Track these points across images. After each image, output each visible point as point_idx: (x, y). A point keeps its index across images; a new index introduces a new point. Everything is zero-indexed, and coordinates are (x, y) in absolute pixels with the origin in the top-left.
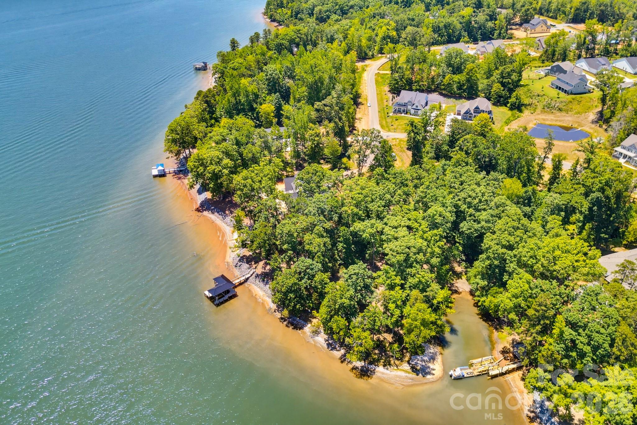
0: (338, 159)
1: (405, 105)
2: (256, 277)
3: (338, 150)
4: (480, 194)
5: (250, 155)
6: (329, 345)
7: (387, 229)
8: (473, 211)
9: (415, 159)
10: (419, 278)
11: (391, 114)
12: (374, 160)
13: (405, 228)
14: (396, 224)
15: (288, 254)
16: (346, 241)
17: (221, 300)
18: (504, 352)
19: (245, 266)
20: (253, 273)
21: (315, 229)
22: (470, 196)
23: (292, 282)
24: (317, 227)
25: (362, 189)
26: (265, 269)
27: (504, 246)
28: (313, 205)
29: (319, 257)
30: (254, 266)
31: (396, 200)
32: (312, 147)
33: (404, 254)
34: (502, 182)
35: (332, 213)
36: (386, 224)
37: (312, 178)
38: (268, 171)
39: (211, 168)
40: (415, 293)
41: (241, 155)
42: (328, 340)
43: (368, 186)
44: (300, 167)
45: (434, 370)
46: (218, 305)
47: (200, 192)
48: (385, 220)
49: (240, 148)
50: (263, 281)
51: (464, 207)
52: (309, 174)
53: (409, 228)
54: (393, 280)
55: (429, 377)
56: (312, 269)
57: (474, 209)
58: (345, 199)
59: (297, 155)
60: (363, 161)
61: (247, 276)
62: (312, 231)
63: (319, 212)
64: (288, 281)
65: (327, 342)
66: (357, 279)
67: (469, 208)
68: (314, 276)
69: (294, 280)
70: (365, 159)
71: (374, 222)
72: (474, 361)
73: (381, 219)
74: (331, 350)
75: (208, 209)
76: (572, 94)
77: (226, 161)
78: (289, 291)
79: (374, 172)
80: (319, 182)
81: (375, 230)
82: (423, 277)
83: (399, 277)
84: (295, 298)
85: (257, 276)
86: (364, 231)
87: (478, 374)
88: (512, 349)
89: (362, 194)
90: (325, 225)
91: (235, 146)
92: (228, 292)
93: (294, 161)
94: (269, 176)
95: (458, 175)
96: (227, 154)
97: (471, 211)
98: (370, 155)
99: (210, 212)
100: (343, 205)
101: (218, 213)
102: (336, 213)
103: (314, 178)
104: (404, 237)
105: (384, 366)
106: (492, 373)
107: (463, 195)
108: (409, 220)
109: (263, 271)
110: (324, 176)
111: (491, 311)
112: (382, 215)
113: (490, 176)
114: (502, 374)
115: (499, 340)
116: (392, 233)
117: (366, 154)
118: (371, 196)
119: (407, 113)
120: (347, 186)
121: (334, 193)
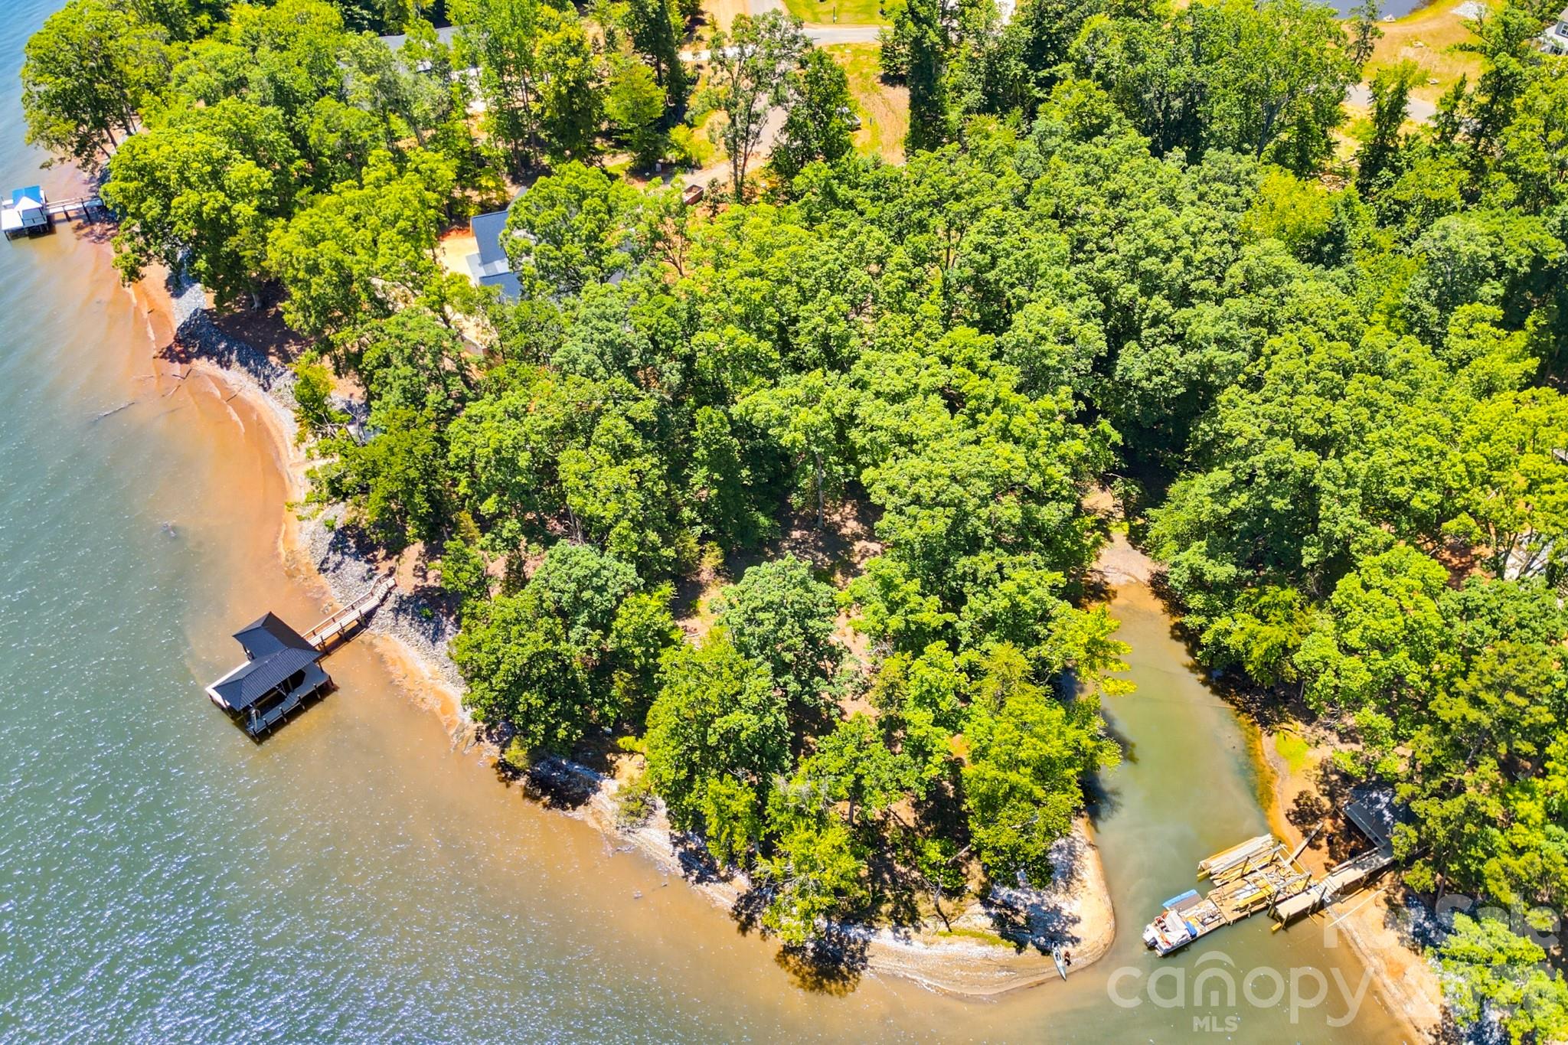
0: (658, 130)
2: (397, 611)
3: (652, 100)
4: (1186, 240)
5: (333, 140)
6: (689, 860)
7: (868, 409)
8: (1166, 303)
9: (921, 116)
10: (1010, 597)
12: (785, 129)
13: (936, 401)
14: (899, 385)
15: (505, 534)
16: (720, 459)
17: (273, 715)
18: (1304, 814)
19: (356, 568)
20: (389, 592)
21: (598, 431)
22: (1151, 251)
23: (530, 650)
24: (605, 422)
25: (762, 251)
26: (425, 577)
27: (1307, 442)
28: (585, 331)
29: (623, 539)
30: (384, 567)
31: (891, 288)
32: (559, 96)
33: (944, 506)
34: (1249, 184)
35: (659, 358)
36: (861, 384)
37: (565, 219)
38: (396, 206)
39: (187, 199)
40: (1004, 655)
41: (299, 139)
42: (681, 842)
43: (782, 239)
44: (524, 171)
45: (1075, 921)
46: (260, 737)
47: (176, 286)
48: (858, 370)
49: (291, 112)
50: (424, 624)
51: (1128, 291)
52: (554, 205)
53: (954, 401)
54: (912, 612)
56: (600, 590)
57: (1168, 298)
58: (703, 301)
59: (510, 124)
60: (746, 136)
61: (365, 608)
62: (588, 432)
63: (609, 358)
64: (513, 648)
65: (680, 849)
66: (781, 623)
67: (1147, 292)
68: (611, 614)
69: (535, 641)
70: (753, 127)
71: (820, 383)
72: (1216, 864)
73: (842, 365)
74: (699, 880)
75: (207, 351)
77: (241, 170)
78: (521, 682)
79: (797, 179)
80: (592, 237)
81: (826, 415)
82: (1023, 591)
83: (935, 600)
84: (548, 704)
85: (402, 605)
86: (783, 421)
87: (1238, 915)
88: (1326, 803)
89: (761, 274)
90: (637, 410)
91: (271, 110)
92: (298, 679)
93: (502, 147)
94: (401, 224)
95: (1096, 171)
96: (247, 143)
97: (1159, 303)
98: (770, 112)
99: (215, 359)
100: (693, 322)
101: (243, 364)
102: (673, 358)
103: (577, 219)
104: (938, 436)
106: (1286, 910)
107: (1124, 245)
108: (947, 361)
109: (419, 582)
110: (610, 211)
111: (1250, 667)
112: (845, 352)
113: (1206, 165)
114: (1319, 907)
115: (1283, 765)
116: (891, 422)
117: (757, 107)
118: (795, 278)
120: (705, 247)
121: (657, 274)
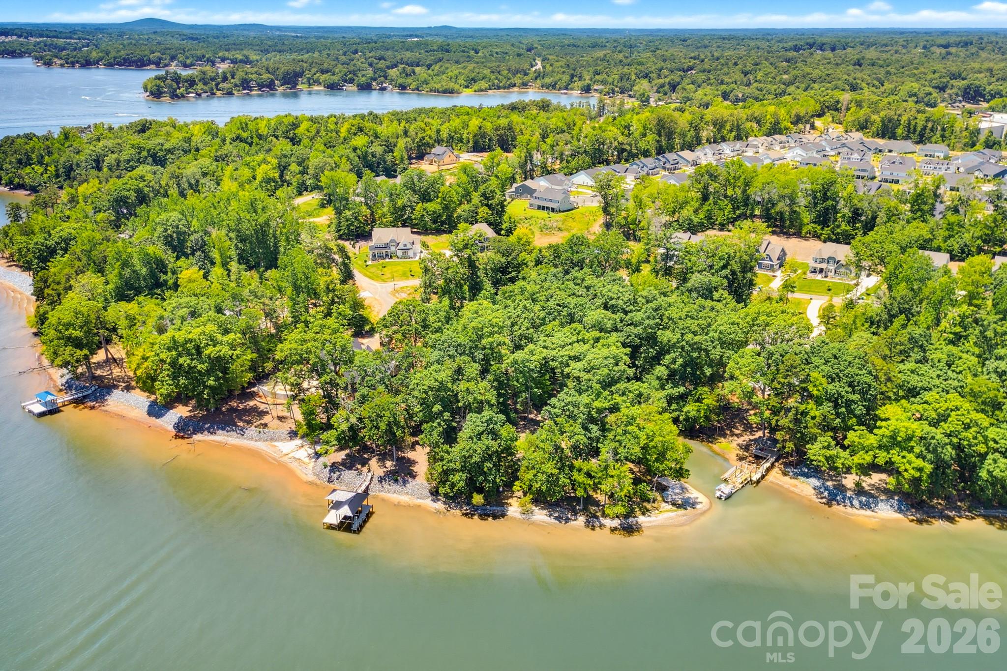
1: (387, 246)
2: (380, 481)
6: (558, 519)
11: (369, 263)
17: (358, 524)
18: (742, 458)
19: (349, 474)
20: (372, 477)
22: (612, 299)
30: (365, 469)
45: (697, 498)
46: (357, 532)
47: (156, 415)
50: (396, 481)
55: (698, 506)
61: (365, 485)
65: (553, 517)
72: (725, 476)
74: (567, 522)
75: (198, 430)
76: (560, 211)
85: (381, 479)
87: (741, 485)
88: (746, 453)
99: (206, 432)
101: (223, 429)
105: (643, 514)
106: (755, 479)
109: (385, 470)
115: (725, 451)
119: (391, 257)
